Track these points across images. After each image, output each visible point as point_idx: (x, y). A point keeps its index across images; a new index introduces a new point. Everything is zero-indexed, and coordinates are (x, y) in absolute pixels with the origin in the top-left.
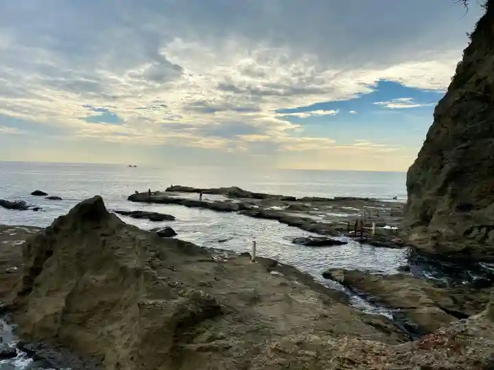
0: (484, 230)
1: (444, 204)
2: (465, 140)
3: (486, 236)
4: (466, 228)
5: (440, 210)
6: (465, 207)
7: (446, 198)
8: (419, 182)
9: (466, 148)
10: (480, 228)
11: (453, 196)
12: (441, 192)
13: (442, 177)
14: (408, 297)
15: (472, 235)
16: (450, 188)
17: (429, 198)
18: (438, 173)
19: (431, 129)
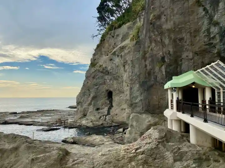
0: (104, 117)
1: (91, 109)
2: (96, 85)
3: (106, 119)
4: (99, 117)
5: (90, 111)
6: (98, 109)
7: (91, 106)
8: (82, 101)
9: (97, 88)
10: (103, 116)
11: (94, 105)
12: (90, 104)
13: (90, 99)
14: (100, 141)
15: (101, 119)
16: (93, 103)
17: (86, 107)
18: (89, 97)
19: (85, 81)
